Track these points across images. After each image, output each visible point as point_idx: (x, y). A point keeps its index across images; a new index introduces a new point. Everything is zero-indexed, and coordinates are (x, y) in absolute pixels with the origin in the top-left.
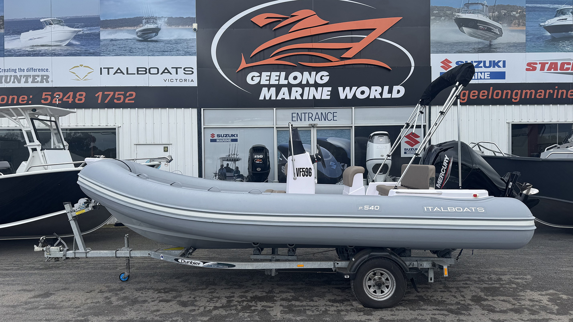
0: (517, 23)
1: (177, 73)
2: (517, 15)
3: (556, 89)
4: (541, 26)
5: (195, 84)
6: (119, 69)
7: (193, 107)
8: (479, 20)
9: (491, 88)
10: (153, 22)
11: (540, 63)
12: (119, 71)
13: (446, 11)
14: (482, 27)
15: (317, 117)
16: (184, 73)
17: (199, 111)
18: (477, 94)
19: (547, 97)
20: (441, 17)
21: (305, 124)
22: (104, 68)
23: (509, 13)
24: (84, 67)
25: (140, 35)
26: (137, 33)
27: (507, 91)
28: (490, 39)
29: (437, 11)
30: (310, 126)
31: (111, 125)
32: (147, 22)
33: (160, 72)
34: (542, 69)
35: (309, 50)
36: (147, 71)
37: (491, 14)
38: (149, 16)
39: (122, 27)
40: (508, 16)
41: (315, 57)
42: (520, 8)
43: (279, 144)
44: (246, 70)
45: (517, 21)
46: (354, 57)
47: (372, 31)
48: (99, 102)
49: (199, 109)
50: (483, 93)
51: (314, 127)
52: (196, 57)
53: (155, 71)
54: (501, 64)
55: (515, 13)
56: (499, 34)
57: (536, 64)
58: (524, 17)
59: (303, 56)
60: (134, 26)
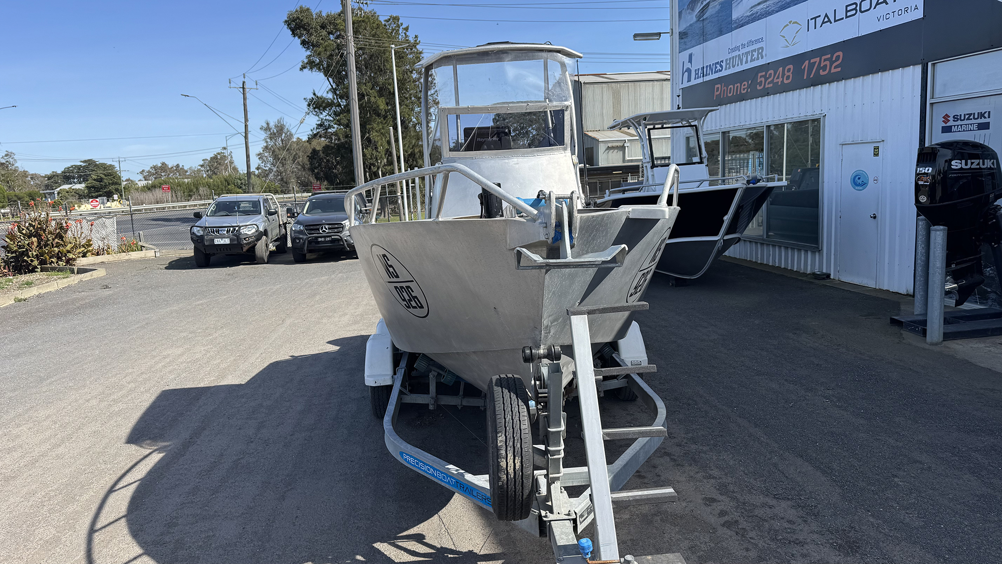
5: (919, 14)
6: (826, 16)
7: (914, 64)
12: (826, 19)
17: (924, 69)
22: (811, 19)
31: (815, 113)
36: (856, 8)
48: (805, 78)
49: (925, 65)
53: (867, 5)
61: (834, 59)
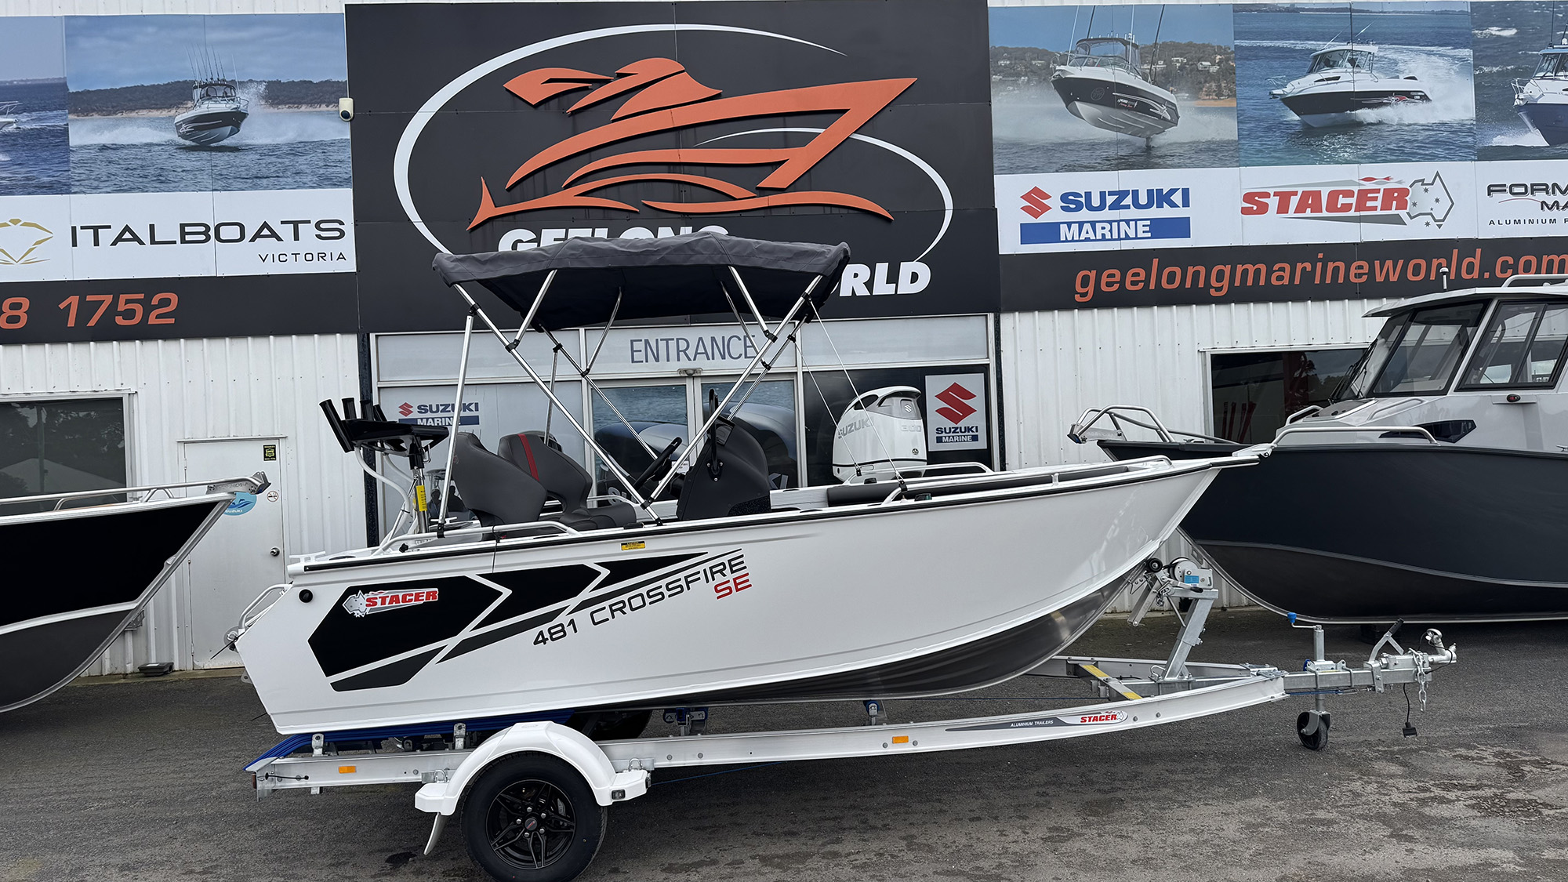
0: (1215, 91)
1: (296, 238)
2: (1214, 69)
3: (1320, 260)
4: (1275, 96)
5: (350, 266)
6: (127, 229)
7: (344, 331)
8: (1116, 83)
9: (1156, 261)
10: (226, 95)
11: (1276, 194)
12: (127, 235)
13: (1031, 60)
14: (1126, 102)
15: (701, 350)
16: (318, 236)
17: (363, 340)
18: (1118, 278)
19: (1297, 282)
20: (1019, 75)
21: (670, 368)
22: (82, 228)
23: (1192, 65)
24: (25, 224)
25: (189, 132)
26: (178, 127)
27: (1196, 268)
28: (1148, 133)
29: (1009, 59)
30: (682, 375)
31: (107, 388)
32: (207, 97)
33: (250, 233)
34: (1283, 208)
35: (672, 167)
36: (210, 233)
37: (1146, 66)
38: (212, 79)
39: (134, 110)
40: (1191, 71)
41: (688, 186)
42: (1221, 50)
43: (599, 428)
44: (496, 223)
45: (1214, 85)
46: (793, 187)
47: (837, 115)
48: (71, 323)
49: (364, 335)
50: (1134, 275)
51: (694, 377)
52: (351, 190)
53: (232, 232)
54: (1177, 198)
55: (1209, 64)
56: (1169, 118)
57: (1267, 195)
58: (1230, 74)
59: (654, 184)
60: (169, 107)
61: (155, 301)
